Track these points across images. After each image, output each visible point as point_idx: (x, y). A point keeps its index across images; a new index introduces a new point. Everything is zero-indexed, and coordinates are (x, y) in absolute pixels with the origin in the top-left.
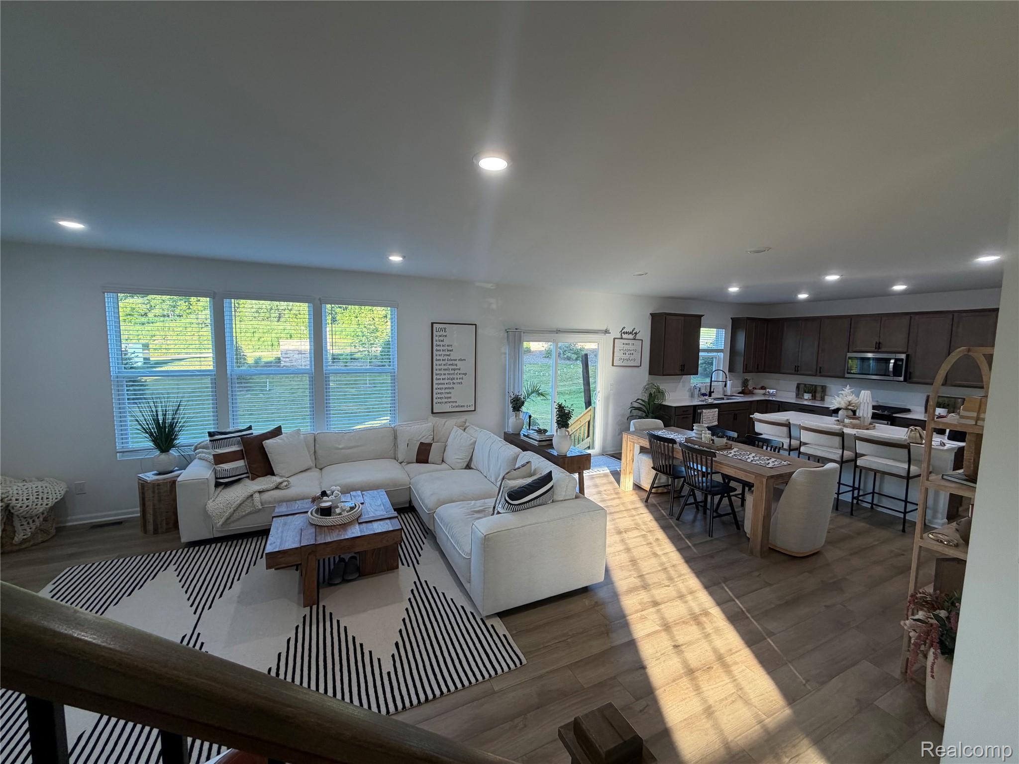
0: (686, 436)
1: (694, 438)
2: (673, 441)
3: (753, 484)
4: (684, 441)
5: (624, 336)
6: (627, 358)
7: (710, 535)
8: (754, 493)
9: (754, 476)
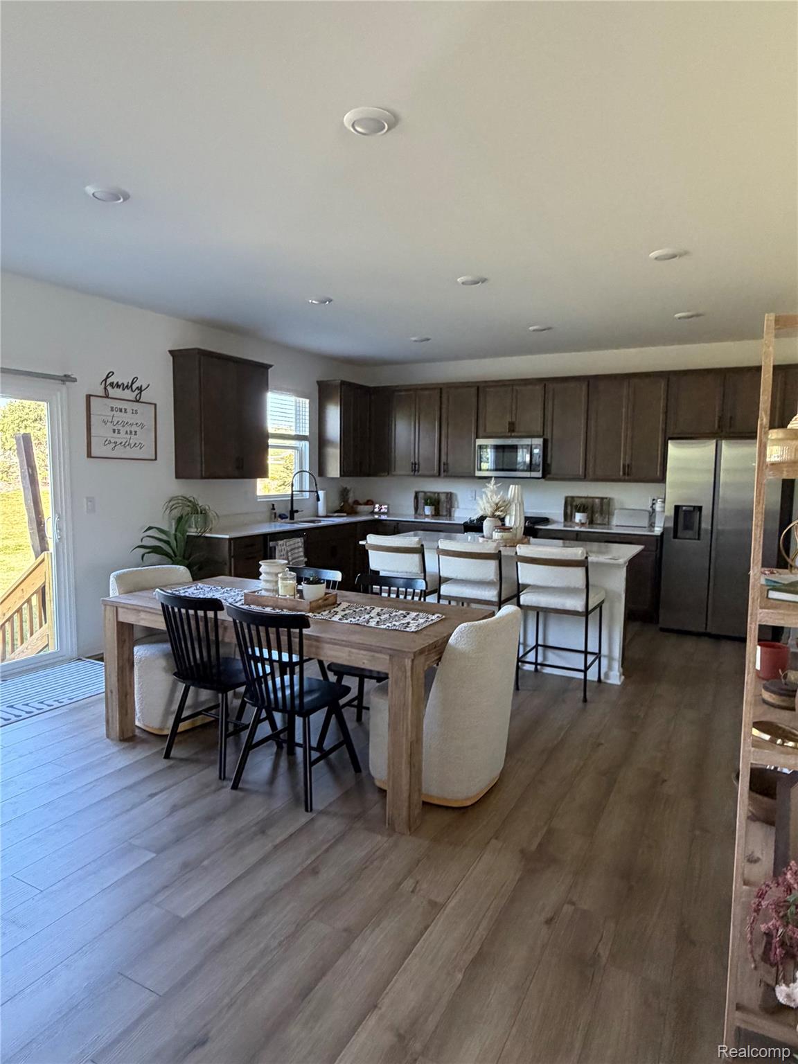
0: (246, 591)
1: (263, 593)
2: (215, 605)
3: (387, 674)
4: (243, 601)
5: (112, 392)
6: (124, 441)
7: (308, 808)
8: (390, 693)
9: (388, 657)
